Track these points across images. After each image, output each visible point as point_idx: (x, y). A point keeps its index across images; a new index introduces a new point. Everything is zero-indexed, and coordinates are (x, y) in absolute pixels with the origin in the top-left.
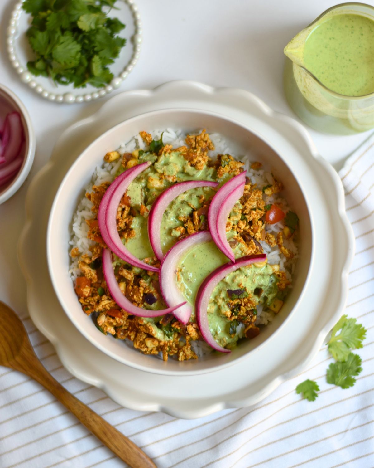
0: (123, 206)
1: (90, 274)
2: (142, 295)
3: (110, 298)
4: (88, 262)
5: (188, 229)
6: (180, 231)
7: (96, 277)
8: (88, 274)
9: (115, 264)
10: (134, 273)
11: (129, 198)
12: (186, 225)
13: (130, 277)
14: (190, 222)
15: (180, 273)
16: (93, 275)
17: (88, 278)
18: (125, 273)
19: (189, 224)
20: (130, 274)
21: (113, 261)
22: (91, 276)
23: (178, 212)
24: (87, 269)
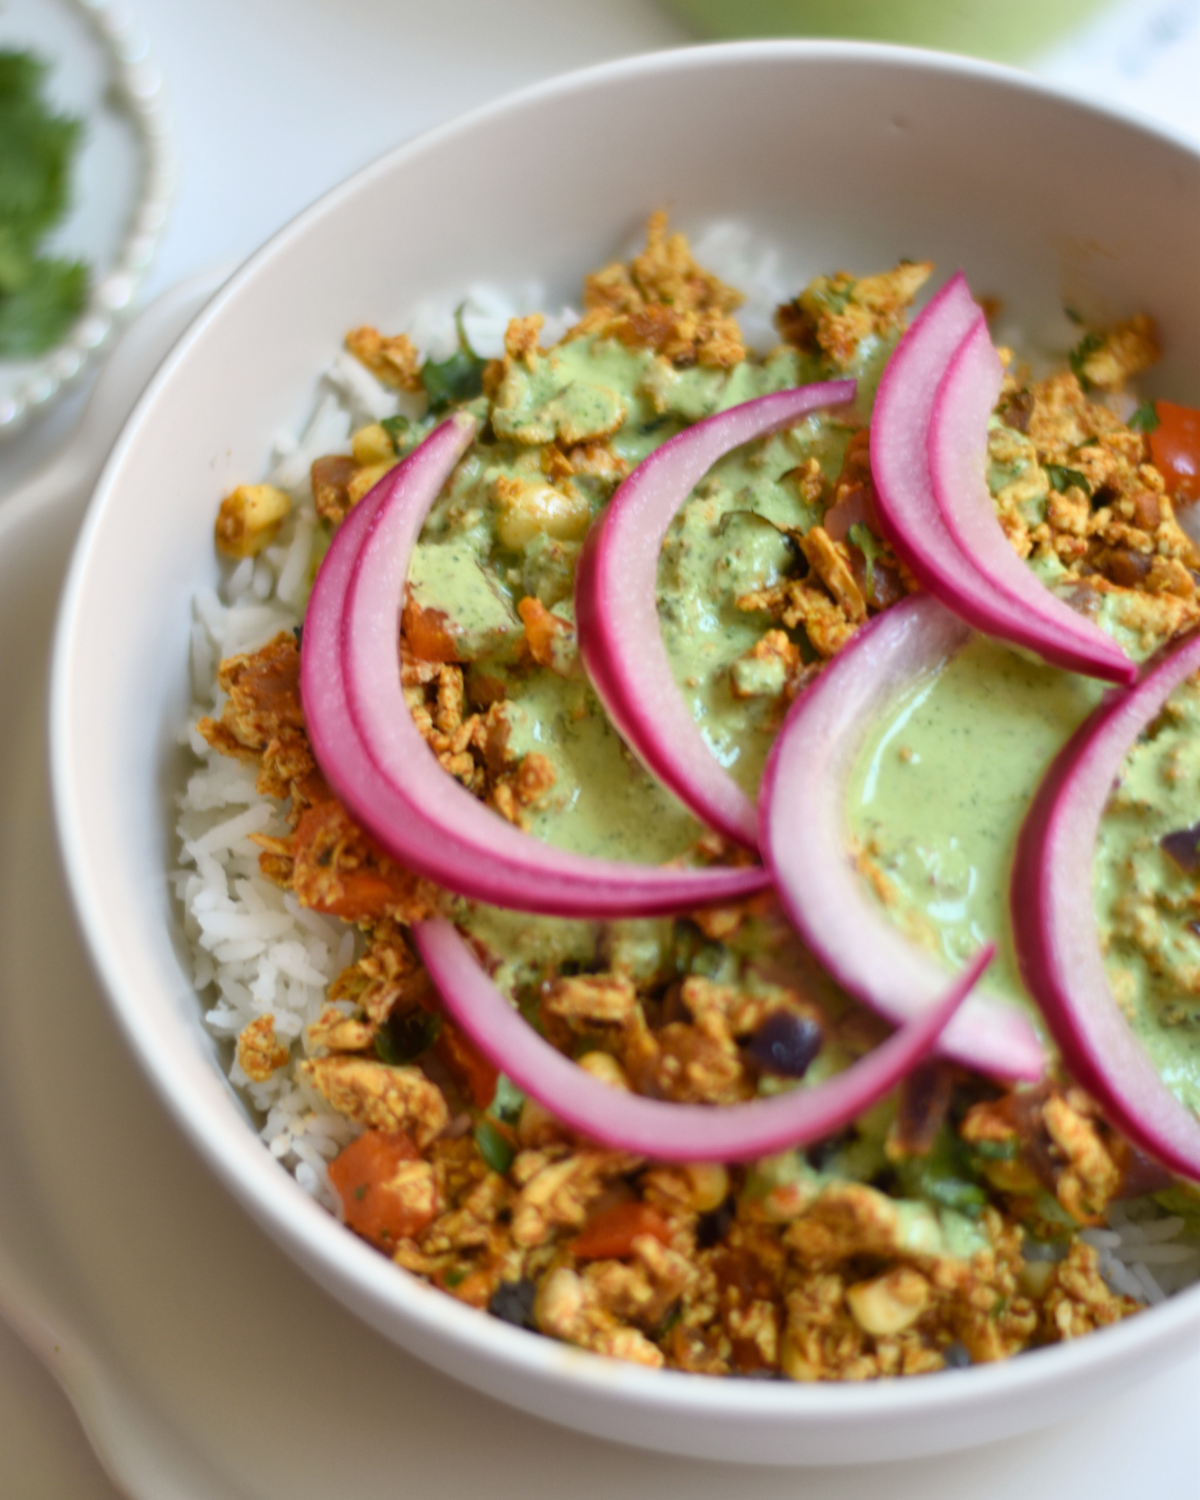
0: (425, 673)
1: (393, 1094)
2: (728, 1048)
3: (559, 1149)
4: (359, 1037)
5: (815, 632)
6: (779, 654)
7: (434, 1094)
8: (383, 1098)
9: (508, 976)
10: (631, 972)
11: (436, 616)
12: (791, 618)
13: (617, 1002)
14: (805, 593)
15: (876, 864)
16: (411, 1088)
17: (391, 1120)
18: (579, 996)
19: (809, 606)
20: (613, 986)
21: (489, 965)
22: (405, 1098)
23: (723, 581)
24: (370, 1075)
